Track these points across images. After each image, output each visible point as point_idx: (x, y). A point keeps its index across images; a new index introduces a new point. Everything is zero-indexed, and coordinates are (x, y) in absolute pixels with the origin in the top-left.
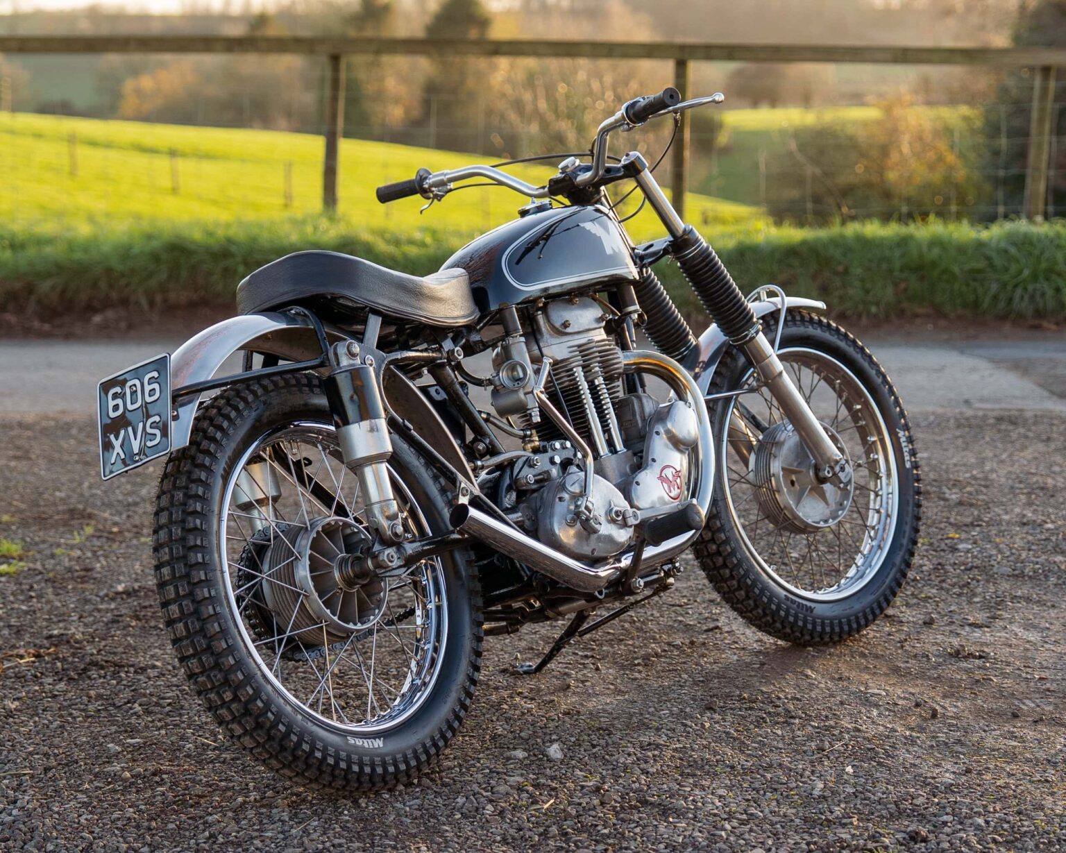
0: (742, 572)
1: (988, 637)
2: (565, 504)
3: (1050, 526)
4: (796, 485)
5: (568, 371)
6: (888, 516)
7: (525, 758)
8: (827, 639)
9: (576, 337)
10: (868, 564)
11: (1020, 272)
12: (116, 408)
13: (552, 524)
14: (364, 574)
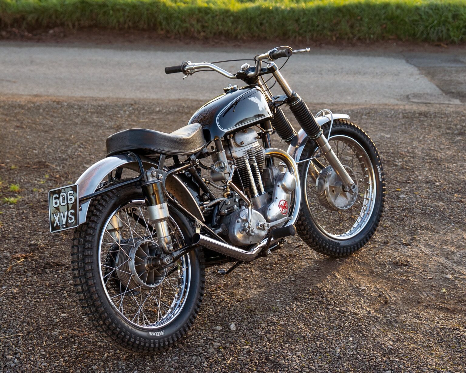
0: (312, 232)
1: (409, 252)
2: (240, 224)
3: (438, 184)
4: (335, 192)
5: (243, 162)
6: (372, 200)
7: (221, 330)
8: (345, 255)
9: (246, 147)
10: (363, 221)
11: (433, 22)
12: (56, 203)
13: (234, 232)
14: (156, 265)
